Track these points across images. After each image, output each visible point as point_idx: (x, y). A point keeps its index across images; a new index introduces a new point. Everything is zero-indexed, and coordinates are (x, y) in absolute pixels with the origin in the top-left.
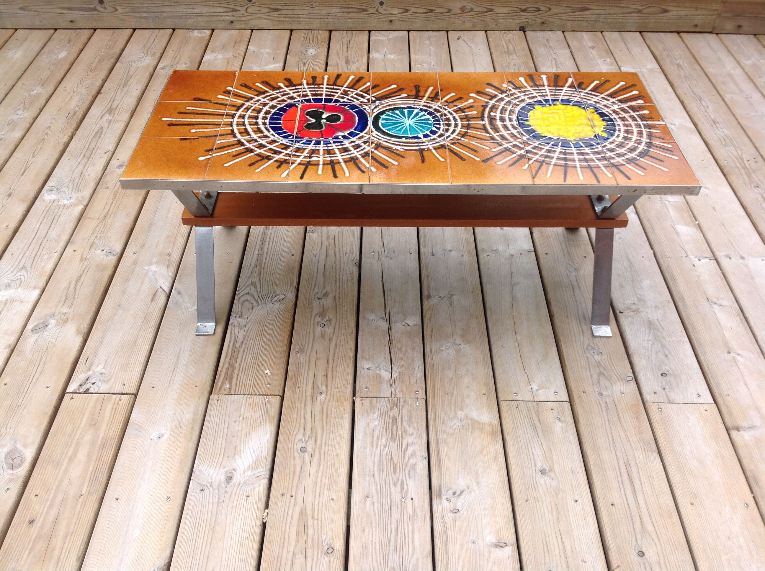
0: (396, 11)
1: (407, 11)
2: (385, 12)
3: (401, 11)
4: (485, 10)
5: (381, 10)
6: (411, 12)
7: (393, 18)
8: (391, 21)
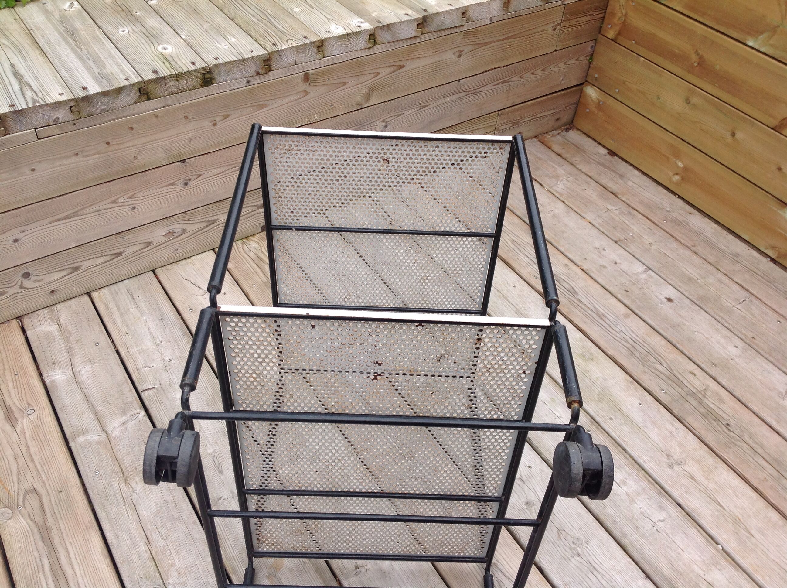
0: (57, 276)
1: (77, 269)
2: (37, 284)
3: (65, 273)
4: (204, 224)
5: (27, 283)
6: (83, 267)
7: (54, 287)
8: (52, 292)
